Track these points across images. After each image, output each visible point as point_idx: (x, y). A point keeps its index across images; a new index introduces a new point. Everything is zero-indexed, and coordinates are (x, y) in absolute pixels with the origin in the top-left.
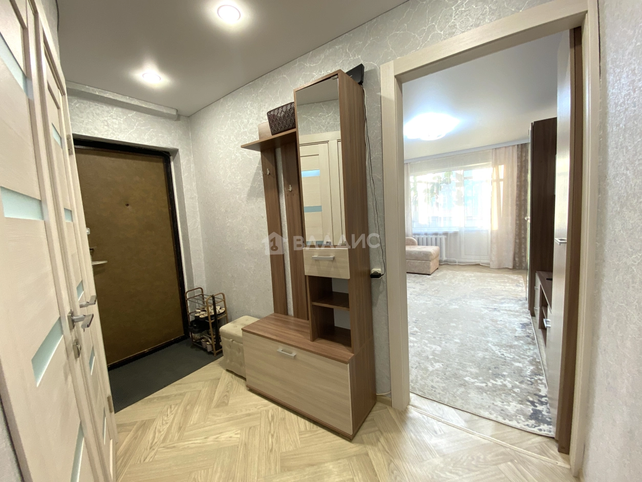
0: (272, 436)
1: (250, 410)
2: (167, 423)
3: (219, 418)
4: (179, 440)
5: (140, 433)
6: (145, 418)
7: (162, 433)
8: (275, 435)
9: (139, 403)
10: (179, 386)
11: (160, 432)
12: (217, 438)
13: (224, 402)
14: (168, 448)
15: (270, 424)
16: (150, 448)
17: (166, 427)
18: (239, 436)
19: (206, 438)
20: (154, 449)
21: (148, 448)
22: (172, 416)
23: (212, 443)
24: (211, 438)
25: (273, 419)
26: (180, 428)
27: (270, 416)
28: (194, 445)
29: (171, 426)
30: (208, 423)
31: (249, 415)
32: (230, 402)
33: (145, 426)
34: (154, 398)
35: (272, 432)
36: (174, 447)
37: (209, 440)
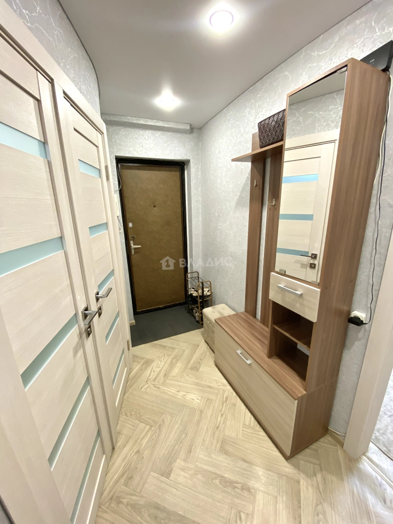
0: (222, 415)
1: (212, 384)
2: (159, 367)
3: (190, 379)
4: (163, 384)
5: (144, 367)
6: (149, 357)
7: (155, 373)
8: (224, 416)
9: (149, 344)
10: (173, 341)
11: (154, 372)
12: (185, 395)
13: (196, 367)
14: (155, 387)
15: (223, 404)
16: (146, 381)
17: (158, 370)
18: (199, 401)
19: (178, 391)
20: (148, 383)
21: (146, 380)
22: (164, 363)
23: (180, 397)
24: (182, 393)
25: (226, 400)
26: (165, 375)
27: (225, 397)
28: (169, 393)
29: (161, 370)
30: (183, 379)
31: (210, 387)
32: (201, 369)
33: (148, 363)
34: (157, 344)
35: (223, 412)
36: (158, 388)
37: (179, 393)
